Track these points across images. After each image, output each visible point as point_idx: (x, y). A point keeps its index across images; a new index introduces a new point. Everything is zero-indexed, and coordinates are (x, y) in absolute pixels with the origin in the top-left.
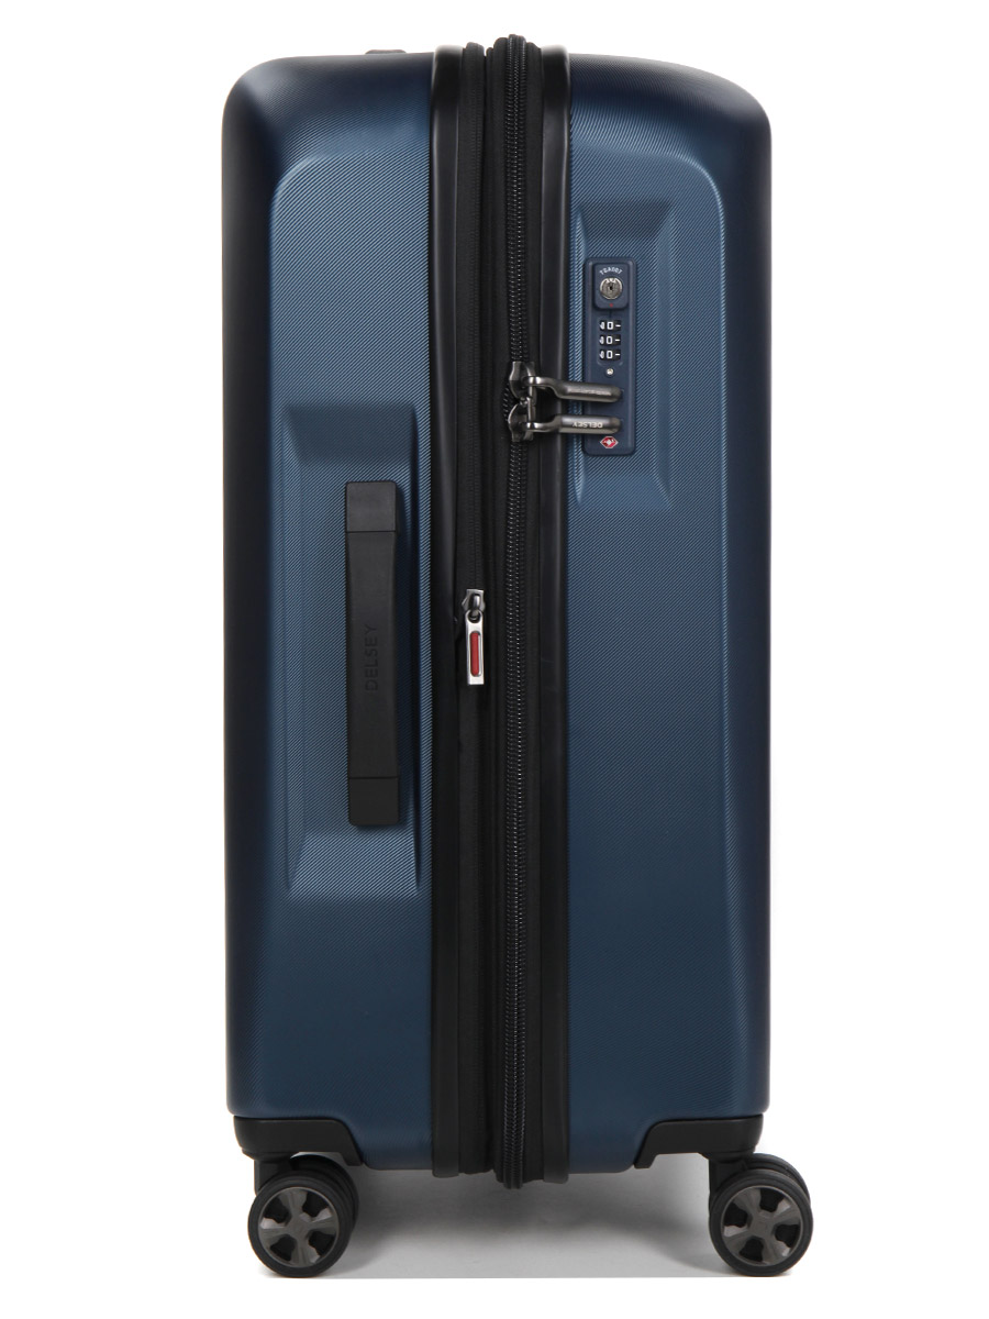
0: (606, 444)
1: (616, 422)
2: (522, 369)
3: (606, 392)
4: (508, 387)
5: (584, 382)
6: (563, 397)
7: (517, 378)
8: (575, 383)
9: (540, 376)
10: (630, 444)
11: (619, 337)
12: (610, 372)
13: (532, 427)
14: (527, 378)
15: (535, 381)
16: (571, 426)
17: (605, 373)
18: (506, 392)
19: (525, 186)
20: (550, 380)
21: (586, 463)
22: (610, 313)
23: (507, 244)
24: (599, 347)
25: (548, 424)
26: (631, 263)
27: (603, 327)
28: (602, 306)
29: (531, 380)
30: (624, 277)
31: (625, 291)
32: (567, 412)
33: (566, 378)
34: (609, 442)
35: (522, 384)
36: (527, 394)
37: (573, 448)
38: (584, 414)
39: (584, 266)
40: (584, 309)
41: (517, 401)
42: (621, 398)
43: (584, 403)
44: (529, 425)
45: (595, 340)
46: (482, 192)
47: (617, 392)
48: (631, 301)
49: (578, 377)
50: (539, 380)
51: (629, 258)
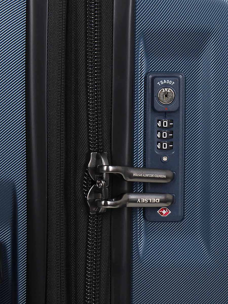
0: (162, 213)
1: (169, 197)
2: (98, 159)
3: (161, 175)
4: (87, 172)
5: (145, 167)
6: (129, 180)
7: (94, 165)
8: (138, 168)
9: (112, 165)
10: (180, 213)
11: (172, 132)
12: (165, 159)
13: (106, 204)
14: (102, 166)
15: (108, 169)
16: (135, 201)
17: (161, 159)
18: (86, 176)
19: (100, 17)
20: (119, 168)
21: (146, 227)
22: (165, 114)
23: (87, 63)
24: (156, 140)
25: (118, 202)
26: (181, 76)
27: (159, 125)
28: (159, 109)
29: (105, 168)
30: (176, 88)
31: (177, 99)
32: (131, 191)
33: (131, 165)
34: (164, 212)
35: (98, 169)
36: (101, 178)
37: (136, 216)
38: (145, 192)
39: (145, 78)
40: (145, 111)
41: (94, 183)
42: (173, 178)
43: (145, 184)
44: (103, 202)
45: (153, 134)
46: (67, 21)
47: (170, 174)
48: (181, 105)
49: (141, 164)
50: (111, 168)
51: (179, 73)
